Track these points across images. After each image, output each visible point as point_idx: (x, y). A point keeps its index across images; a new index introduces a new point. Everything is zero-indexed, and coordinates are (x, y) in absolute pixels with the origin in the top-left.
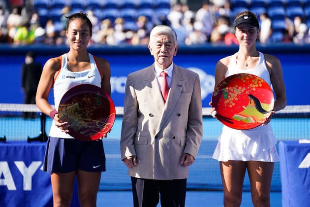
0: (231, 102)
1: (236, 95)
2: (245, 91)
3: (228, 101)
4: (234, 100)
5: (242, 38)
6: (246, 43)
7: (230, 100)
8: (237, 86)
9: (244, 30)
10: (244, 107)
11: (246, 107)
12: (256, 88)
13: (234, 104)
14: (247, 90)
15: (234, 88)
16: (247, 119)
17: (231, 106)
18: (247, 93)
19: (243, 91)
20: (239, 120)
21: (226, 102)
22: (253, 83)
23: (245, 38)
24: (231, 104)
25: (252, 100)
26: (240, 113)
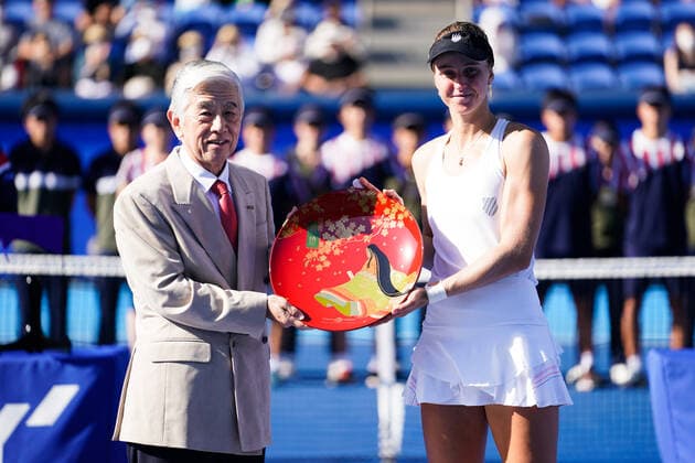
0: (323, 258)
1: (338, 242)
2: (363, 235)
3: (315, 254)
4: (332, 252)
5: (450, 93)
6: (462, 103)
7: (321, 252)
8: (345, 219)
9: (455, 70)
10: (350, 273)
11: (354, 273)
12: (389, 229)
13: (327, 264)
14: (368, 232)
15: (340, 224)
16: (348, 306)
17: (319, 268)
18: (367, 239)
19: (357, 233)
20: (329, 305)
21: (309, 256)
22: (386, 216)
23: (456, 92)
24: (322, 263)
25: (374, 258)
26: (336, 289)
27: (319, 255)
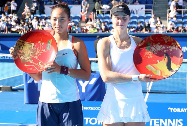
1: (156, 50)
2: (164, 49)
4: (153, 53)
5: (117, 24)
8: (159, 44)
10: (158, 61)
11: (160, 61)
12: (173, 49)
14: (166, 49)
15: (157, 45)
16: (156, 71)
18: (165, 51)
19: (162, 49)
20: (150, 70)
21: (146, 53)
22: (172, 45)
23: (119, 24)
24: (150, 56)
25: (166, 57)
26: (153, 65)
27: (149, 53)
